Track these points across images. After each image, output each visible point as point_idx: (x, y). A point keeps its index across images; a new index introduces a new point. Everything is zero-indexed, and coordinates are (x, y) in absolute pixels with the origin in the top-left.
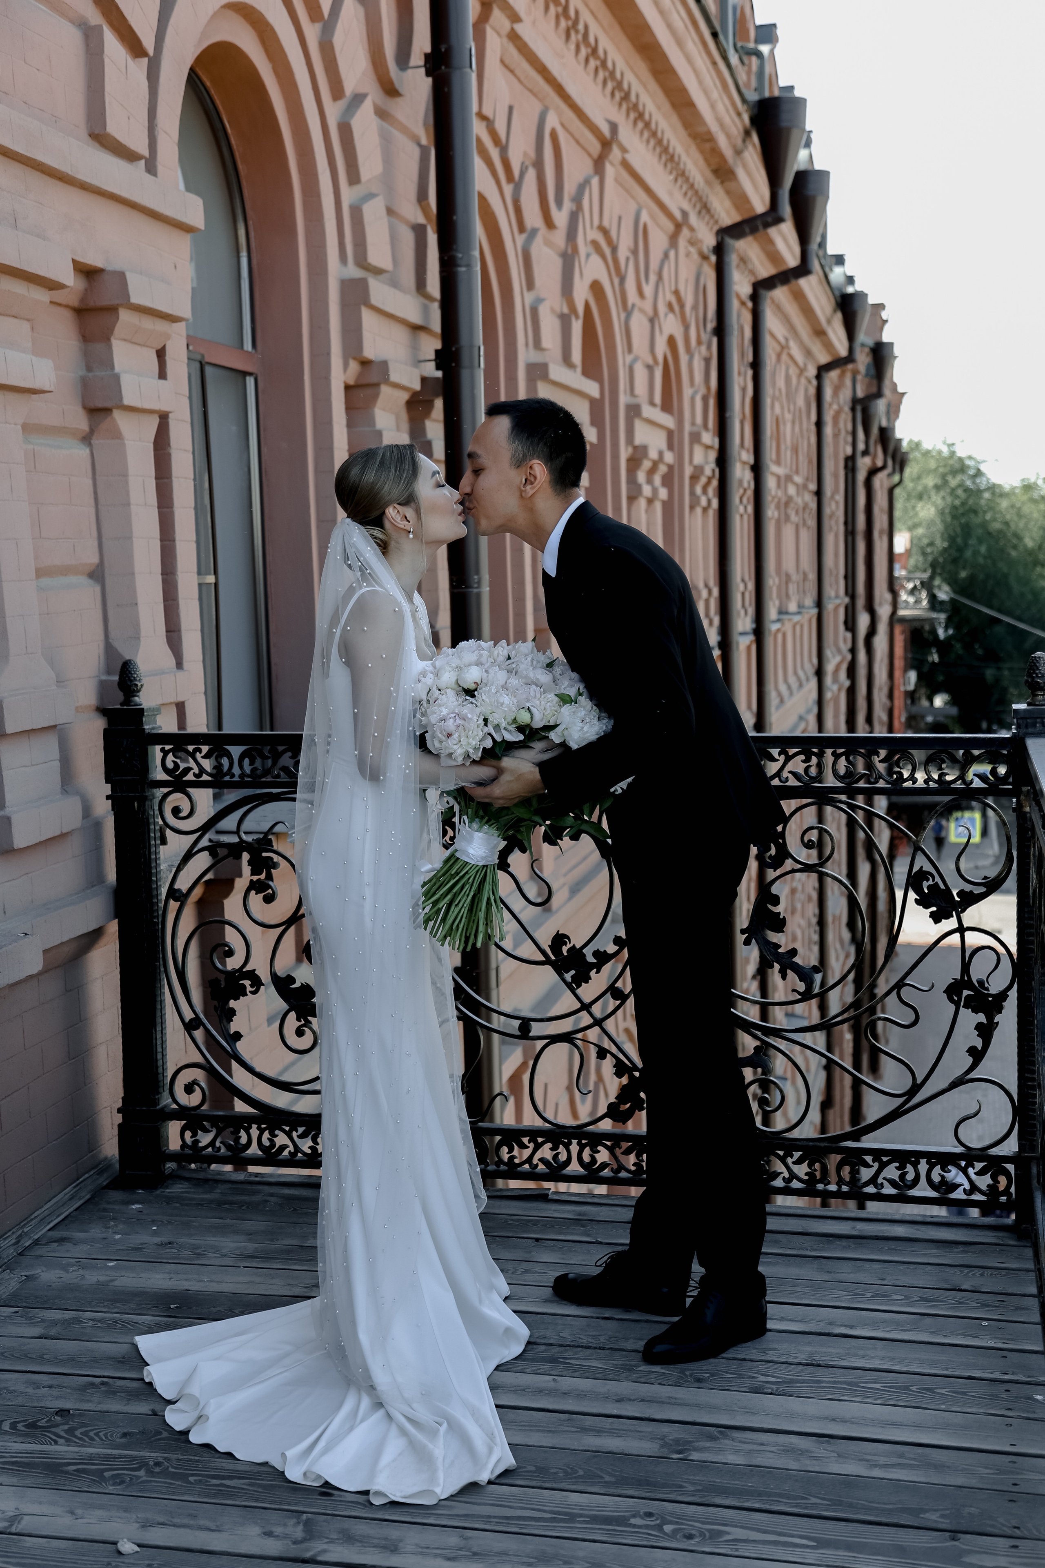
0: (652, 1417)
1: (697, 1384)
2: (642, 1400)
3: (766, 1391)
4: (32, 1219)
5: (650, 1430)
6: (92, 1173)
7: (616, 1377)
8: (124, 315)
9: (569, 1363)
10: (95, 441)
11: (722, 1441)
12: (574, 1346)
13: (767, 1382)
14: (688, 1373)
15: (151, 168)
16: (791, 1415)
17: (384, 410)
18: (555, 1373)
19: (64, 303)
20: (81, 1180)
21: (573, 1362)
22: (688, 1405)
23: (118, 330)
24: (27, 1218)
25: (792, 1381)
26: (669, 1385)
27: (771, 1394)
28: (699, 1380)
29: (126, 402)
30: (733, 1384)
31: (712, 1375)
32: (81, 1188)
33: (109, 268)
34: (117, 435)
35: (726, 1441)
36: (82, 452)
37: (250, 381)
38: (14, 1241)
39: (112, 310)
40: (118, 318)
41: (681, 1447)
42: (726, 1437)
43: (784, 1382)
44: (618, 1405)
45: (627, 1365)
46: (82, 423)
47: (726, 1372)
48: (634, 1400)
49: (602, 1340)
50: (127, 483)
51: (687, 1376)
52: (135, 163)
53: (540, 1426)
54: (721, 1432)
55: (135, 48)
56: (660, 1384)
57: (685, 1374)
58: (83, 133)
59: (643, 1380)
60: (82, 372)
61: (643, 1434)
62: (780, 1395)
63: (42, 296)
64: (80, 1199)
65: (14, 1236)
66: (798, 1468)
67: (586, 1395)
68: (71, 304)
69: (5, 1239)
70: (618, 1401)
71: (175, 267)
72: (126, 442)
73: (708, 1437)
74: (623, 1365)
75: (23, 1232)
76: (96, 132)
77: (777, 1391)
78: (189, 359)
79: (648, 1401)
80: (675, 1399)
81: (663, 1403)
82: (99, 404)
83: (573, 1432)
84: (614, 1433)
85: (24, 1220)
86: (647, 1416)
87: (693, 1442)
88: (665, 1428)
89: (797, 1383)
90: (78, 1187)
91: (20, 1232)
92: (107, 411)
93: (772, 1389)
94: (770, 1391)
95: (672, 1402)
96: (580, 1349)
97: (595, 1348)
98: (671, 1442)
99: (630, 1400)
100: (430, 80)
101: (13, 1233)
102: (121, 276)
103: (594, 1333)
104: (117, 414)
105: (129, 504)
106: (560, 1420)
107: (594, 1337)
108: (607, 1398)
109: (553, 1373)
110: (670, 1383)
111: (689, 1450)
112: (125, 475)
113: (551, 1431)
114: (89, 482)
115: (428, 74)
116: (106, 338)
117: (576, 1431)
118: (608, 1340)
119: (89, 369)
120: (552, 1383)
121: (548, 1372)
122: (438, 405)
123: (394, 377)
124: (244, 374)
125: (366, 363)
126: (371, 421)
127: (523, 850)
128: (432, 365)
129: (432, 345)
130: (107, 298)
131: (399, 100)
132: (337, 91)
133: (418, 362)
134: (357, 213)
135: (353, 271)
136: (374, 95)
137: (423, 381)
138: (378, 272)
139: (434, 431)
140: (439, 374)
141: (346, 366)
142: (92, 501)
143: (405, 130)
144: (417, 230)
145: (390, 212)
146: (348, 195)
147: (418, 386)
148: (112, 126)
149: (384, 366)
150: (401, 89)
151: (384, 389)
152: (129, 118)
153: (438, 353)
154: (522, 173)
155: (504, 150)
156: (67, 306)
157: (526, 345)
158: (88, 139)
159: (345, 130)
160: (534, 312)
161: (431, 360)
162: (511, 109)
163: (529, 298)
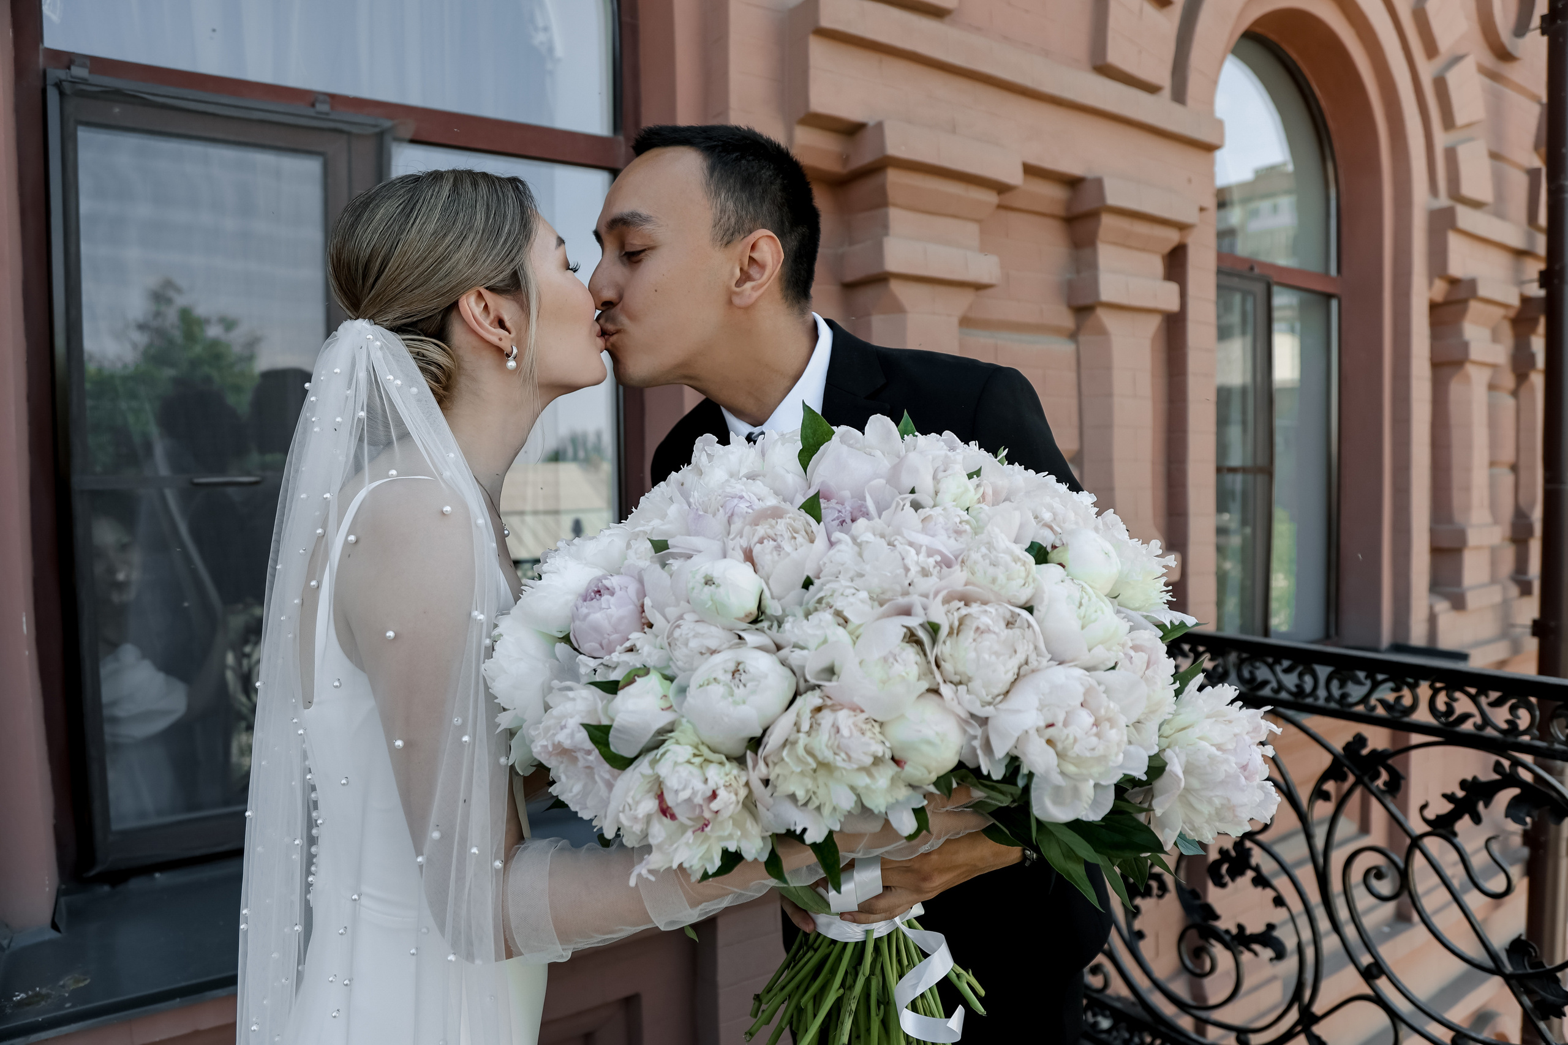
8: (1107, 221)
10: (1082, 338)
17: (1476, 323)
23: (1102, 233)
29: (1104, 300)
33: (1089, 176)
34: (1102, 331)
36: (1065, 349)
37: (1334, 304)
39: (1093, 215)
40: (1099, 222)
46: (1067, 321)
52: (1153, 93)
58: (1083, 65)
60: (1067, 276)
63: (991, 198)
68: (1055, 212)
71: (1190, 181)
72: (1109, 338)
76: (1098, 63)
82: (1082, 303)
92: (1089, 309)
100: (1545, 38)
102: (1099, 183)
104: (1102, 314)
105: (1111, 395)
112: (1109, 368)
114: (1072, 376)
115: (1543, 34)
116: (1093, 244)
119: (1075, 272)
122: (1542, 321)
123: (1483, 291)
124: (1329, 297)
125: (1454, 282)
126: (1459, 333)
127: (1477, 819)
128: (1536, 285)
129: (1534, 268)
130: (1086, 204)
131: (1516, 65)
132: (1431, 49)
133: (1521, 283)
134: (1451, 155)
135: (1443, 201)
136: (1478, 54)
137: (1525, 300)
138: (1476, 205)
139: (1538, 345)
140: (1542, 293)
141: (1431, 284)
142: (1074, 392)
143: (1521, 90)
144: (1533, 174)
145: (1495, 156)
146: (1441, 139)
147: (1515, 301)
148: (1115, 57)
149: (1472, 283)
150: (1514, 53)
151: (1475, 305)
152: (1140, 52)
153: (1541, 273)
156: (1053, 216)
158: (1093, 71)
159: (1440, 84)
161: (1534, 281)
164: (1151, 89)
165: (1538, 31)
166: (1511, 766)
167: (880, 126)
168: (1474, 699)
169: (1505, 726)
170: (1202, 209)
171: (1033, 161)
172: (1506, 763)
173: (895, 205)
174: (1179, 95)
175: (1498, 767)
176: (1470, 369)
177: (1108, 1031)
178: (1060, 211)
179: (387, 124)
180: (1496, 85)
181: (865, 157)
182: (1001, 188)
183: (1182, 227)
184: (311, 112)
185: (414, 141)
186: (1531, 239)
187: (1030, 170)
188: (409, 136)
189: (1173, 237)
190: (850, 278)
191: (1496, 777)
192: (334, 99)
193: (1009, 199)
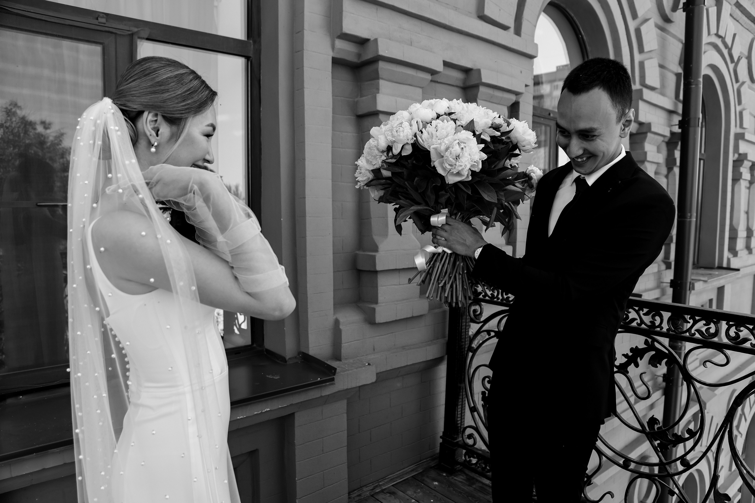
4: (386, 479)
8: (482, 90)
17: (650, 143)
19: (454, 84)
23: (480, 95)
24: (383, 478)
32: (419, 466)
33: (474, 68)
38: (372, 488)
39: (476, 87)
40: (479, 90)
58: (476, 16)
63: (428, 77)
64: (416, 472)
65: (373, 486)
68: (458, 85)
69: (367, 487)
71: (521, 72)
75: (379, 484)
76: (480, 15)
85: (381, 479)
91: (377, 484)
100: (685, 13)
101: (373, 484)
102: (479, 71)
115: (684, 11)
122: (679, 144)
123: (653, 129)
125: (641, 124)
126: (643, 148)
127: (637, 365)
128: (677, 127)
129: (677, 119)
130: (473, 81)
131: (672, 24)
132: (635, 16)
133: (671, 126)
134: (642, 64)
135: (638, 86)
136: (655, 18)
137: (672, 134)
138: (652, 89)
139: (677, 154)
140: (680, 131)
143: (674, 36)
144: (678, 75)
145: (661, 66)
146: (637, 56)
147: (668, 134)
148: (488, 12)
149: (649, 125)
150: (672, 19)
151: (649, 135)
152: (500, 10)
153: (680, 121)
154: (739, 59)
155: (730, 50)
156: (457, 86)
157: (736, 126)
158: (478, 18)
159: (638, 32)
160: (741, 113)
161: (677, 125)
162: (735, 35)
163: (739, 108)
164: (505, 28)
165: (682, 10)
166: (651, 342)
167: (376, 40)
168: (637, 312)
169: (649, 324)
170: (526, 86)
171: (448, 60)
172: (650, 340)
173: (382, 79)
174: (518, 32)
175: (646, 342)
176: (647, 164)
177: (476, 464)
178: (460, 84)
179: (135, 30)
180: (663, 33)
181: (368, 55)
182: (433, 72)
183: (517, 94)
184: (96, 22)
185: (148, 39)
186: (676, 105)
187: (446, 64)
188: (146, 37)
189: (513, 98)
190: (360, 113)
191: (646, 346)
192: (108, 16)
193: (436, 78)
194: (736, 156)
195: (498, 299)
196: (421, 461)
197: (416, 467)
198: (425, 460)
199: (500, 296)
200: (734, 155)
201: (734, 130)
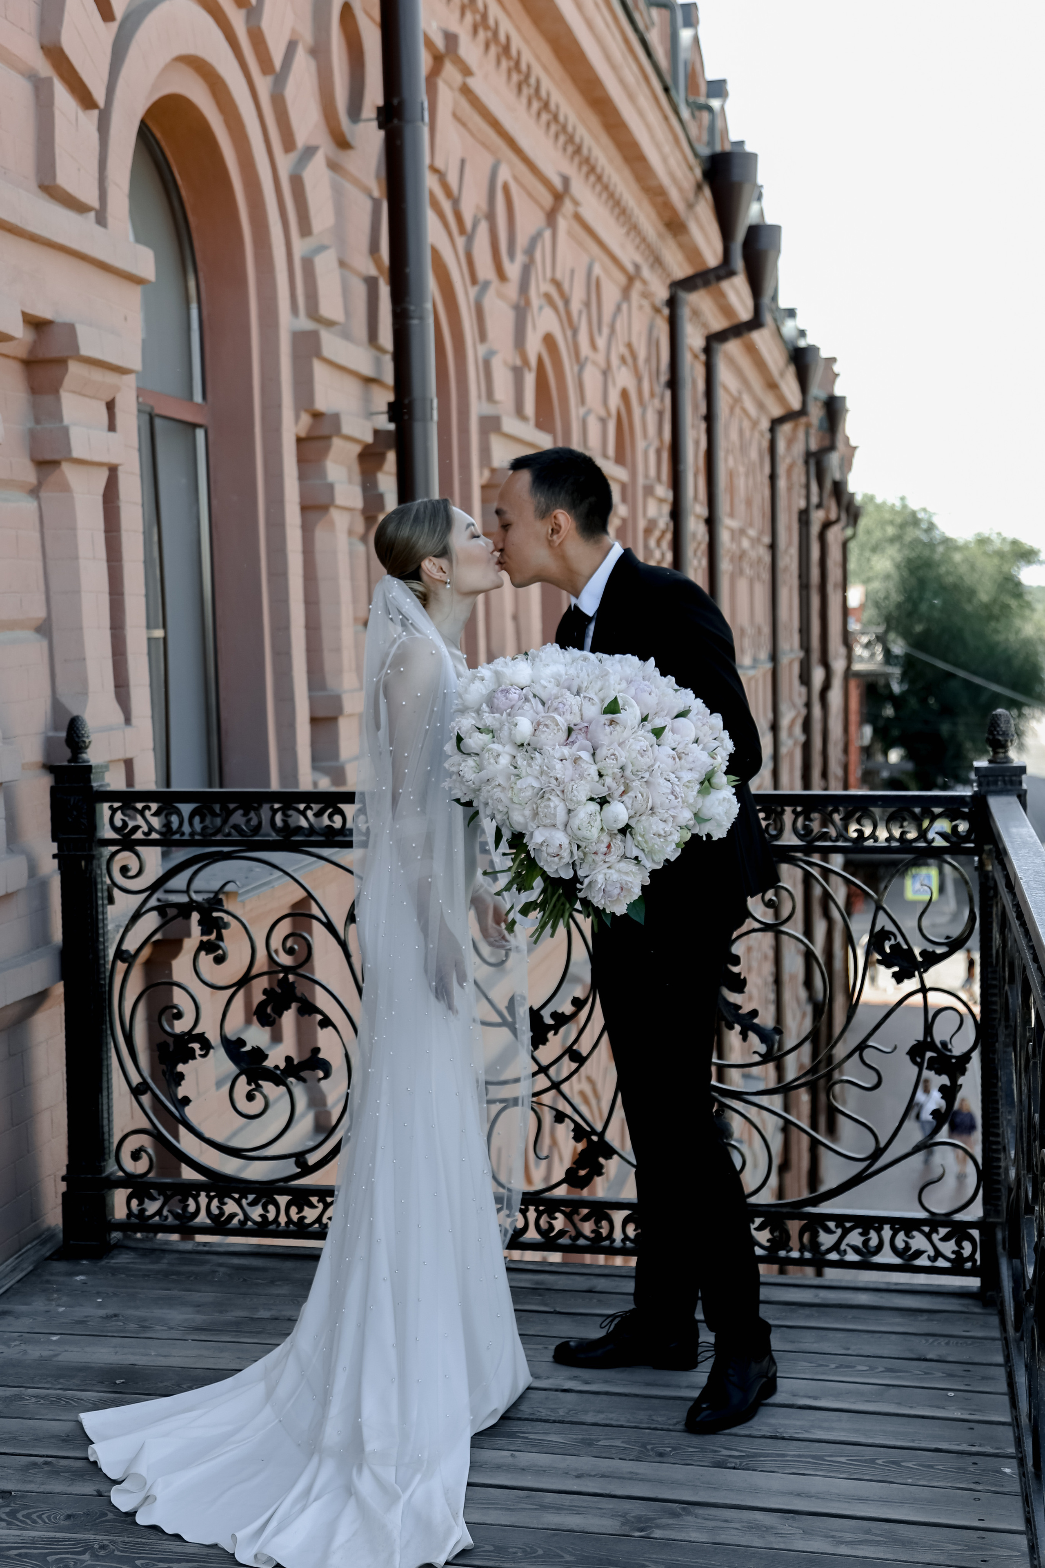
0: (613, 1493)
1: (658, 1459)
2: (603, 1476)
3: (729, 1465)
5: (611, 1506)
6: (35, 1243)
7: (576, 1452)
8: (73, 367)
9: (527, 1438)
10: (43, 494)
11: (685, 1517)
12: (532, 1420)
13: (730, 1456)
14: (649, 1447)
15: (101, 220)
16: (755, 1491)
17: (336, 462)
18: (513, 1448)
19: (12, 354)
20: (23, 1250)
21: (532, 1436)
22: (649, 1481)
23: (68, 381)
25: (755, 1455)
26: (630, 1460)
27: (734, 1468)
28: (661, 1455)
29: (76, 454)
30: (695, 1458)
31: (674, 1449)
33: (59, 319)
34: (66, 488)
35: (689, 1518)
36: (30, 505)
37: (200, 434)
39: (61, 362)
40: (67, 370)
41: (643, 1524)
42: (689, 1513)
43: (748, 1456)
44: (577, 1481)
45: (587, 1439)
46: (30, 475)
47: (688, 1446)
48: (594, 1476)
49: (562, 1414)
50: (75, 536)
51: (648, 1450)
52: (85, 215)
53: (498, 1504)
54: (684, 1509)
55: (86, 100)
56: (620, 1459)
57: (646, 1449)
58: (33, 184)
59: (604, 1455)
60: (30, 424)
61: (604, 1511)
62: (743, 1469)
64: (22, 1270)
66: (763, 1546)
67: (544, 1471)
68: (19, 355)
70: (578, 1477)
71: (126, 319)
72: (75, 495)
73: (670, 1514)
74: (583, 1439)
76: (46, 183)
77: (740, 1465)
78: (139, 411)
79: (608, 1477)
80: (637, 1474)
81: (624, 1478)
82: (49, 457)
83: (531, 1509)
84: (574, 1510)
86: (608, 1492)
87: (655, 1519)
88: (627, 1505)
89: (760, 1457)
90: (21, 1258)
92: (55, 464)
93: (736, 1463)
94: (733, 1465)
95: (633, 1478)
96: (539, 1423)
97: (554, 1422)
98: (633, 1519)
99: (590, 1476)
100: (382, 132)
102: (71, 328)
103: (553, 1406)
104: (66, 467)
105: (77, 558)
106: (518, 1497)
107: (552, 1410)
108: (567, 1473)
109: (511, 1449)
110: (631, 1458)
111: (651, 1527)
112: (74, 529)
113: (509, 1509)
114: (37, 535)
115: (380, 127)
116: (55, 389)
117: (536, 1509)
118: (567, 1413)
119: (37, 421)
120: (510, 1459)
121: (506, 1448)
122: (391, 457)
123: (346, 429)
124: (194, 426)
125: (317, 416)
126: (323, 474)
128: (384, 418)
129: (384, 397)
130: (53, 349)
131: (351, 153)
132: (289, 144)
133: (371, 415)
134: (308, 265)
135: (304, 323)
136: (326, 148)
137: (377, 433)
138: (329, 324)
139: (386, 484)
140: (392, 427)
141: (297, 418)
142: (39, 555)
143: (356, 182)
144: (371, 283)
145: (342, 264)
146: (300, 247)
147: (369, 439)
148: (62, 180)
149: (336, 418)
150: (353, 142)
151: (337, 442)
152: (79, 170)
153: (390, 405)
154: (475, 226)
155: (456, 203)
156: (15, 358)
157: (479, 397)
158: (38, 191)
159: (297, 183)
160: (487, 364)
161: (382, 413)
162: (463, 162)
163: (482, 350)
165: (375, 124)
171: (31, 311)
174: (104, 216)
176: (334, 513)
178: (22, 353)
180: (338, 179)
182: (2, 339)
186: (378, 363)
187: (25, 318)
194: (487, 474)
195: (183, 834)
196: (20, 1250)
197: (19, 1262)
198: (29, 1246)
199: (186, 828)
200: (481, 474)
201: (477, 408)
